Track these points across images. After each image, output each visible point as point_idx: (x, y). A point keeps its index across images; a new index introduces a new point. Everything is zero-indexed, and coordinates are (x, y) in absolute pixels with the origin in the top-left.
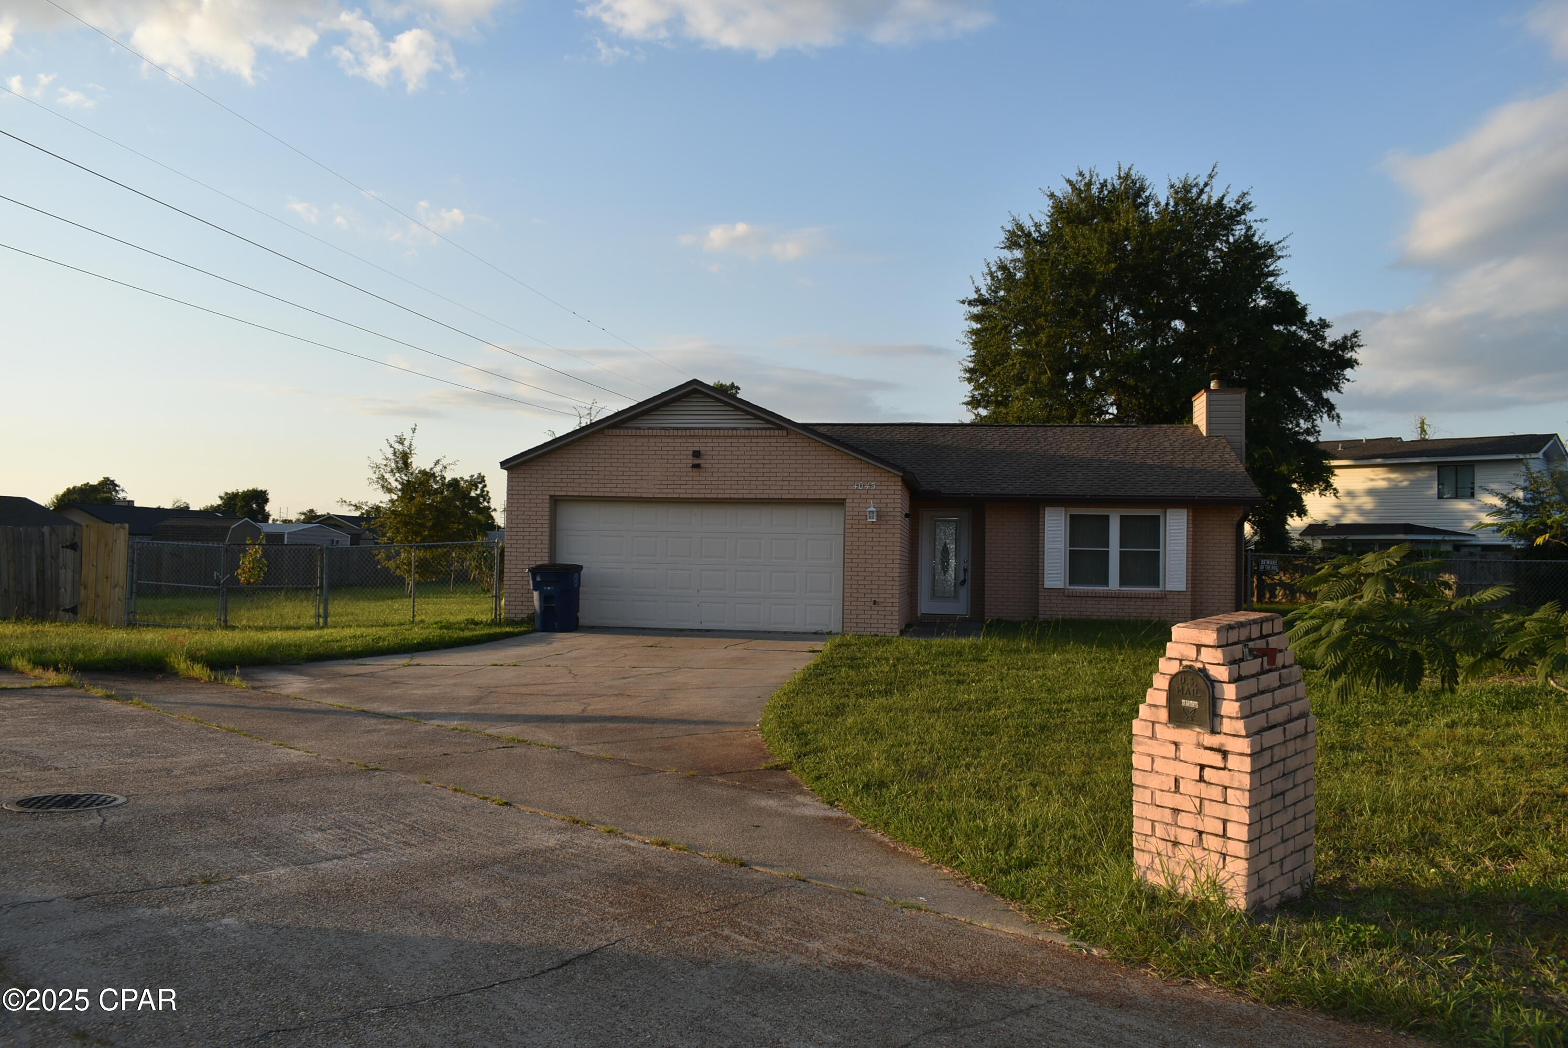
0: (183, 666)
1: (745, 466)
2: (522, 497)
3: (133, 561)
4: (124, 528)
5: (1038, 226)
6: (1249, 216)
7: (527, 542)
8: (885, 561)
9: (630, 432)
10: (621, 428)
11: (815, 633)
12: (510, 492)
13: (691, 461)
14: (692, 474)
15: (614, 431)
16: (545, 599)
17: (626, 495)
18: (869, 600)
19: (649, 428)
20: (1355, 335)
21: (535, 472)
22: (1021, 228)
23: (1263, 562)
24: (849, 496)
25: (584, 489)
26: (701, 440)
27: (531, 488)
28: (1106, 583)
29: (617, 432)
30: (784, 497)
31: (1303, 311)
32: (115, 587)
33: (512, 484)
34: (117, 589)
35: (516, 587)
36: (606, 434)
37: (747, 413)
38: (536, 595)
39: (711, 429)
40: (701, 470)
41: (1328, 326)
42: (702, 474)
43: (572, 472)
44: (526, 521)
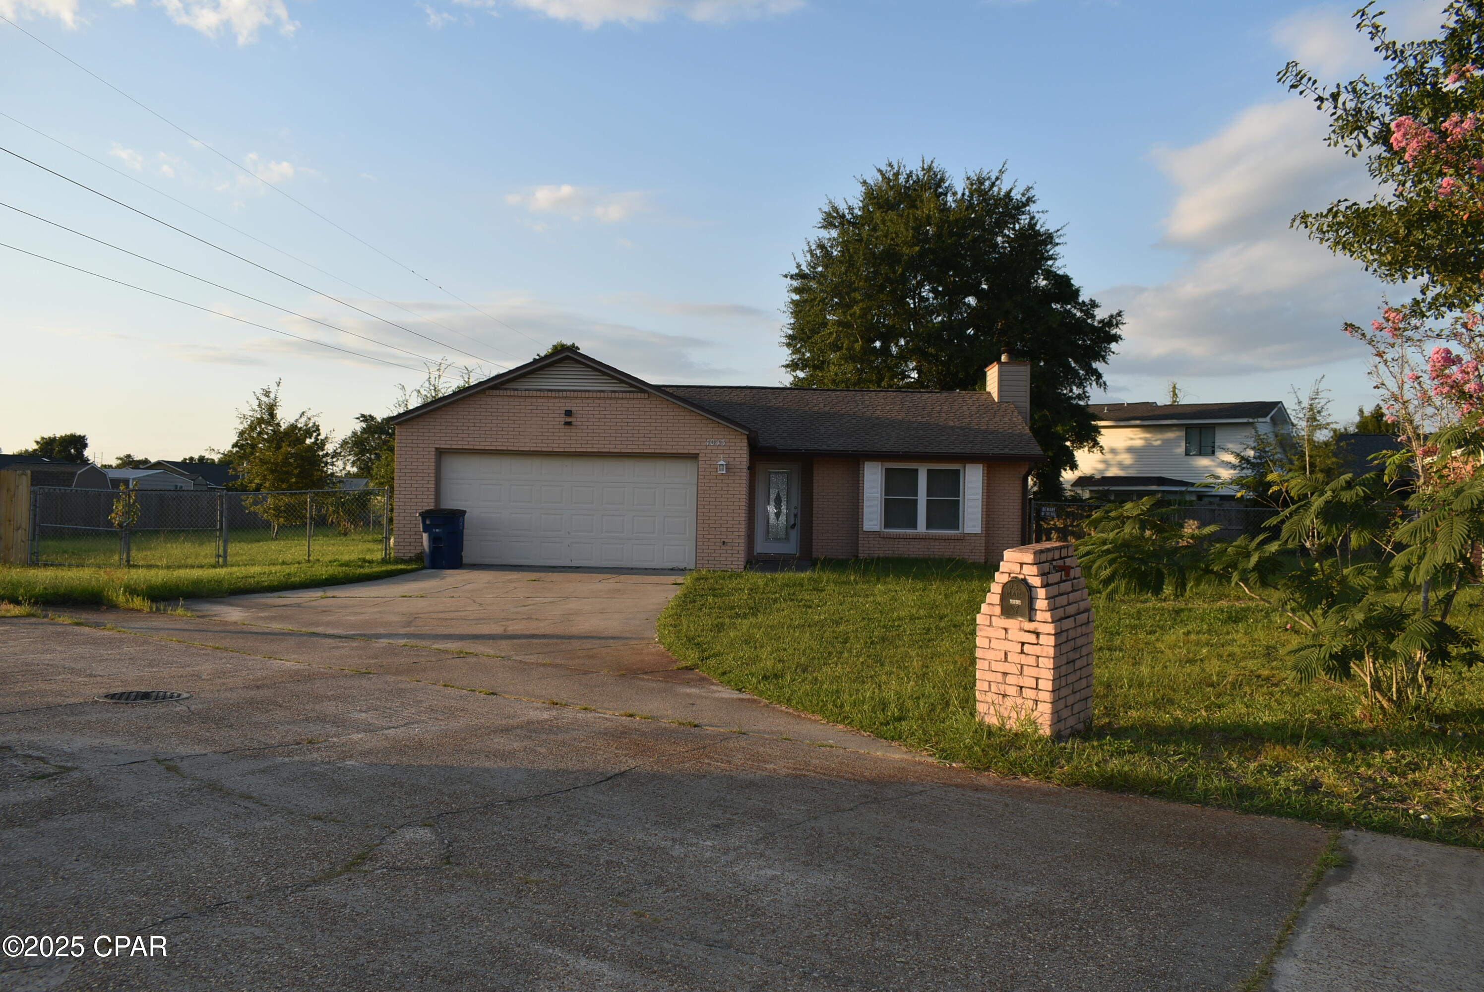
0: (122, 599)
1: (611, 424)
2: (410, 449)
3: (35, 506)
4: (26, 475)
5: (851, 209)
6: (1032, 208)
8: (733, 507)
9: (508, 393)
10: (500, 389)
11: (672, 569)
13: (563, 419)
14: (564, 430)
15: (494, 391)
16: (433, 540)
17: (505, 448)
18: (719, 540)
19: (526, 390)
20: (1119, 314)
21: (421, 427)
22: (836, 210)
23: (1044, 509)
24: (702, 451)
25: (467, 443)
26: (573, 401)
27: (418, 442)
28: (914, 526)
29: (498, 392)
30: (645, 451)
31: (1077, 292)
32: (18, 529)
33: (400, 437)
34: (20, 531)
35: (405, 529)
36: (487, 394)
37: (613, 378)
38: (425, 536)
39: (581, 391)
40: (572, 427)
41: (1097, 306)
42: (573, 431)
43: (455, 428)
44: (413, 471)
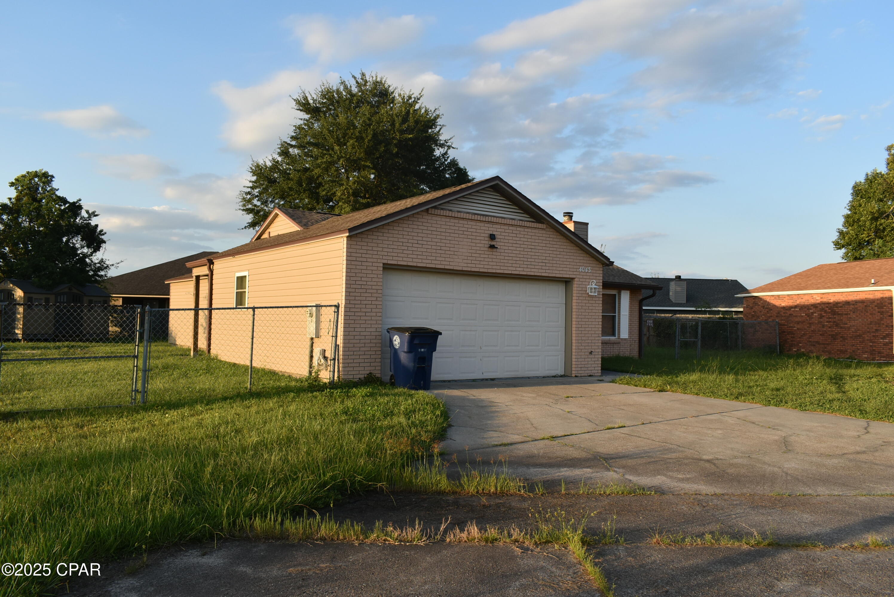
1: (521, 249)
2: (360, 263)
7: (364, 306)
9: (448, 213)
10: (439, 209)
12: (349, 258)
13: (488, 242)
14: (488, 253)
15: (436, 210)
16: (419, 360)
17: (443, 267)
18: (587, 350)
19: (458, 212)
21: (371, 241)
24: (578, 276)
25: (411, 260)
26: (494, 226)
27: (367, 256)
29: (438, 212)
30: (542, 275)
33: (350, 250)
35: (354, 349)
36: (430, 212)
39: (499, 217)
40: (495, 250)
42: (494, 253)
43: (401, 244)
44: (363, 287)
